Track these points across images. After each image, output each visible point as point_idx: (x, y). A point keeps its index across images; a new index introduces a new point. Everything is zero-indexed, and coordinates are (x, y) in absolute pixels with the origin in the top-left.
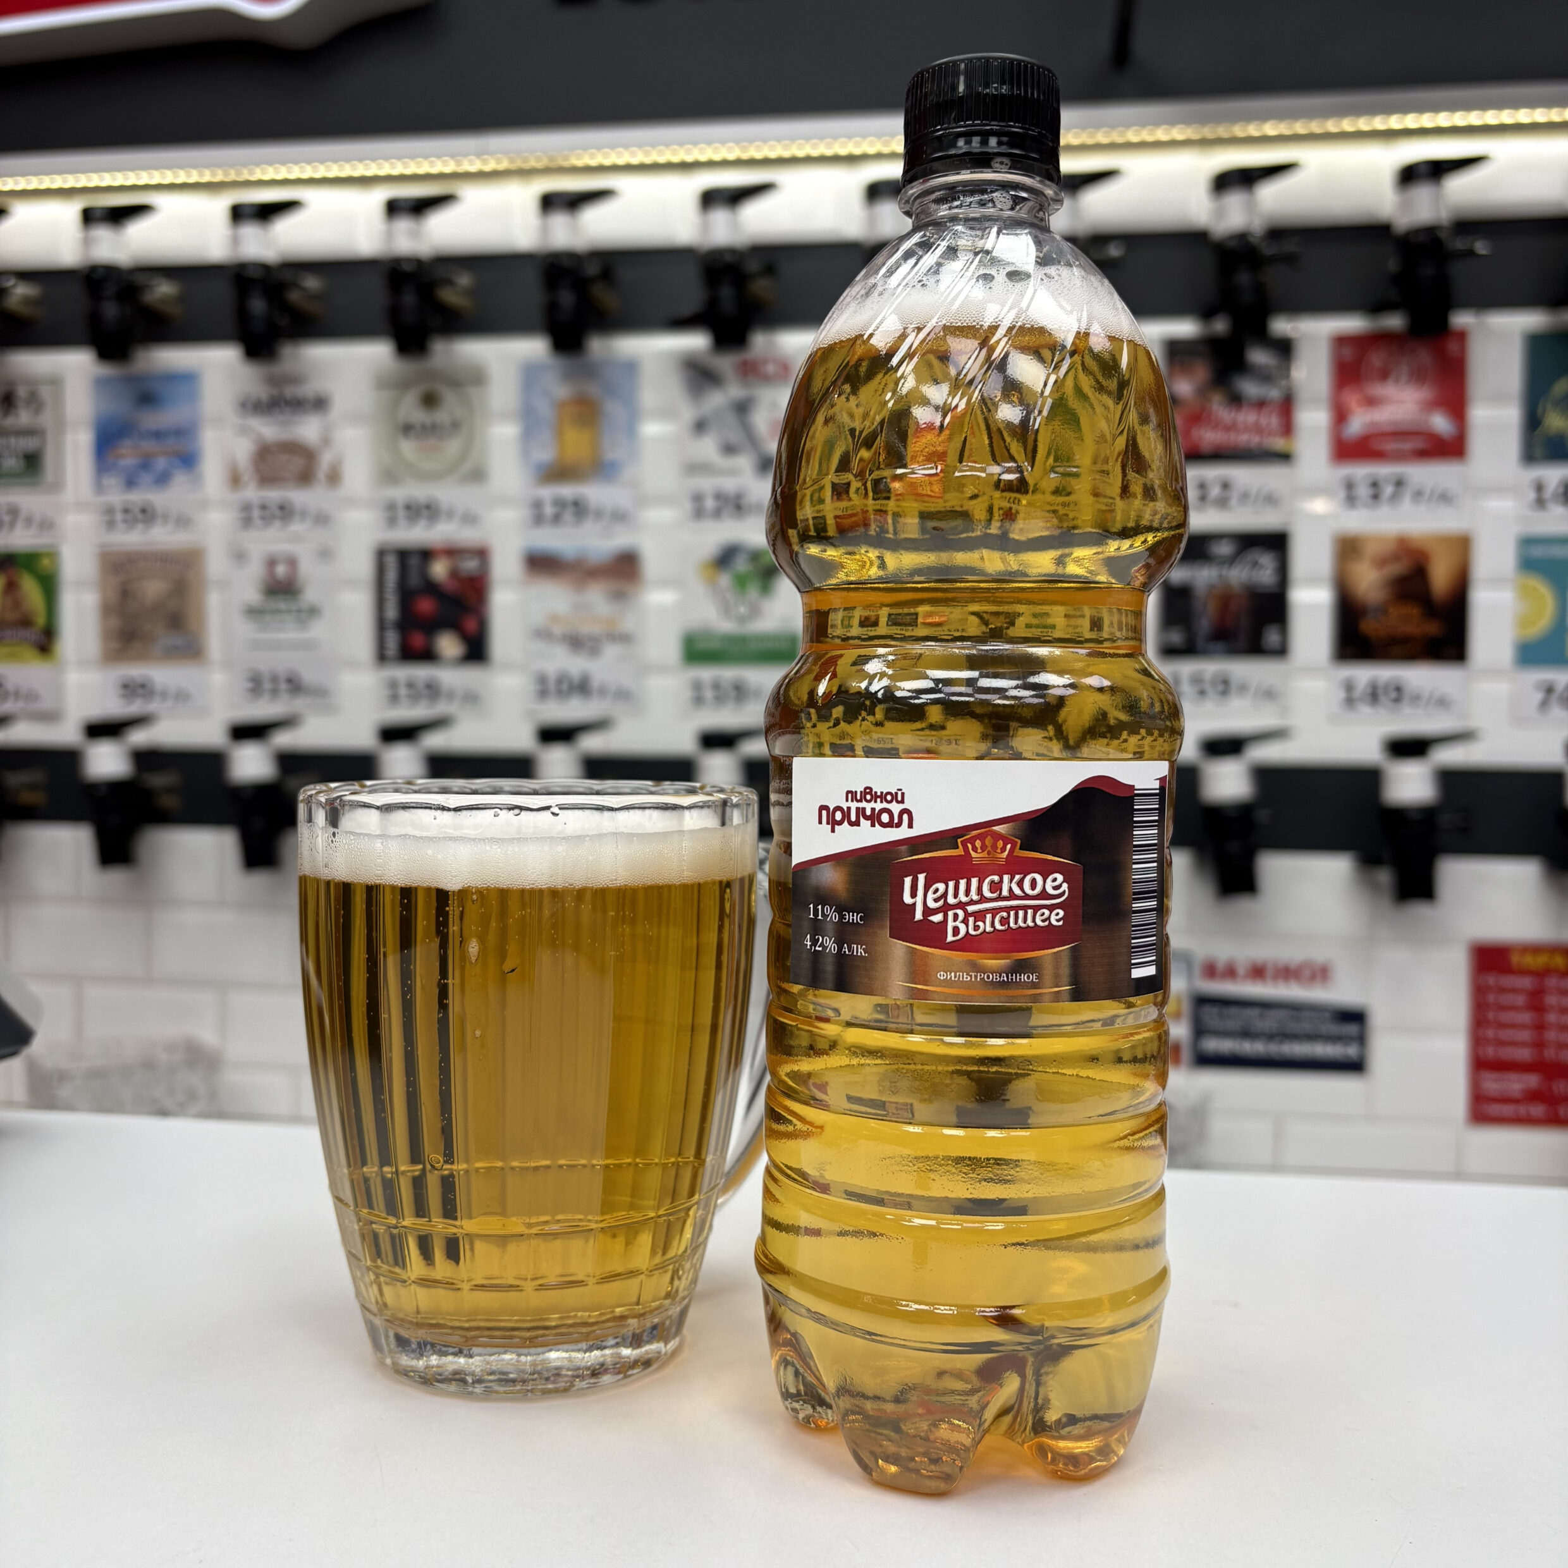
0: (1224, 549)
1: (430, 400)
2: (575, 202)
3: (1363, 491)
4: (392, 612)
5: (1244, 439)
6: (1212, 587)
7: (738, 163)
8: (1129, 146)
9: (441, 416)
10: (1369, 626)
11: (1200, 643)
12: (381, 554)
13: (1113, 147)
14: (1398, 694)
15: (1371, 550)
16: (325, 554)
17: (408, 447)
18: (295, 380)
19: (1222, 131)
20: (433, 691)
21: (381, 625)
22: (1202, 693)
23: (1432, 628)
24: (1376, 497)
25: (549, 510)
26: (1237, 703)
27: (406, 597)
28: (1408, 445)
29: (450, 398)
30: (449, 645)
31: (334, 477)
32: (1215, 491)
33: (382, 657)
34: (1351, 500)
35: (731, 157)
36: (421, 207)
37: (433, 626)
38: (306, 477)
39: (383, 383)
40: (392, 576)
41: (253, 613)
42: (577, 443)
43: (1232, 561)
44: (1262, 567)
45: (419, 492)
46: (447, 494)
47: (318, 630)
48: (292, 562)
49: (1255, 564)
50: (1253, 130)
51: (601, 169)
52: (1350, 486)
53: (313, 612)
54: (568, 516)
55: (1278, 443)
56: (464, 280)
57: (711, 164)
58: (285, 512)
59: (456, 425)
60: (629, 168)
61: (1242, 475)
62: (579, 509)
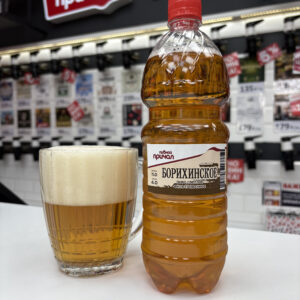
27: (128, 113)
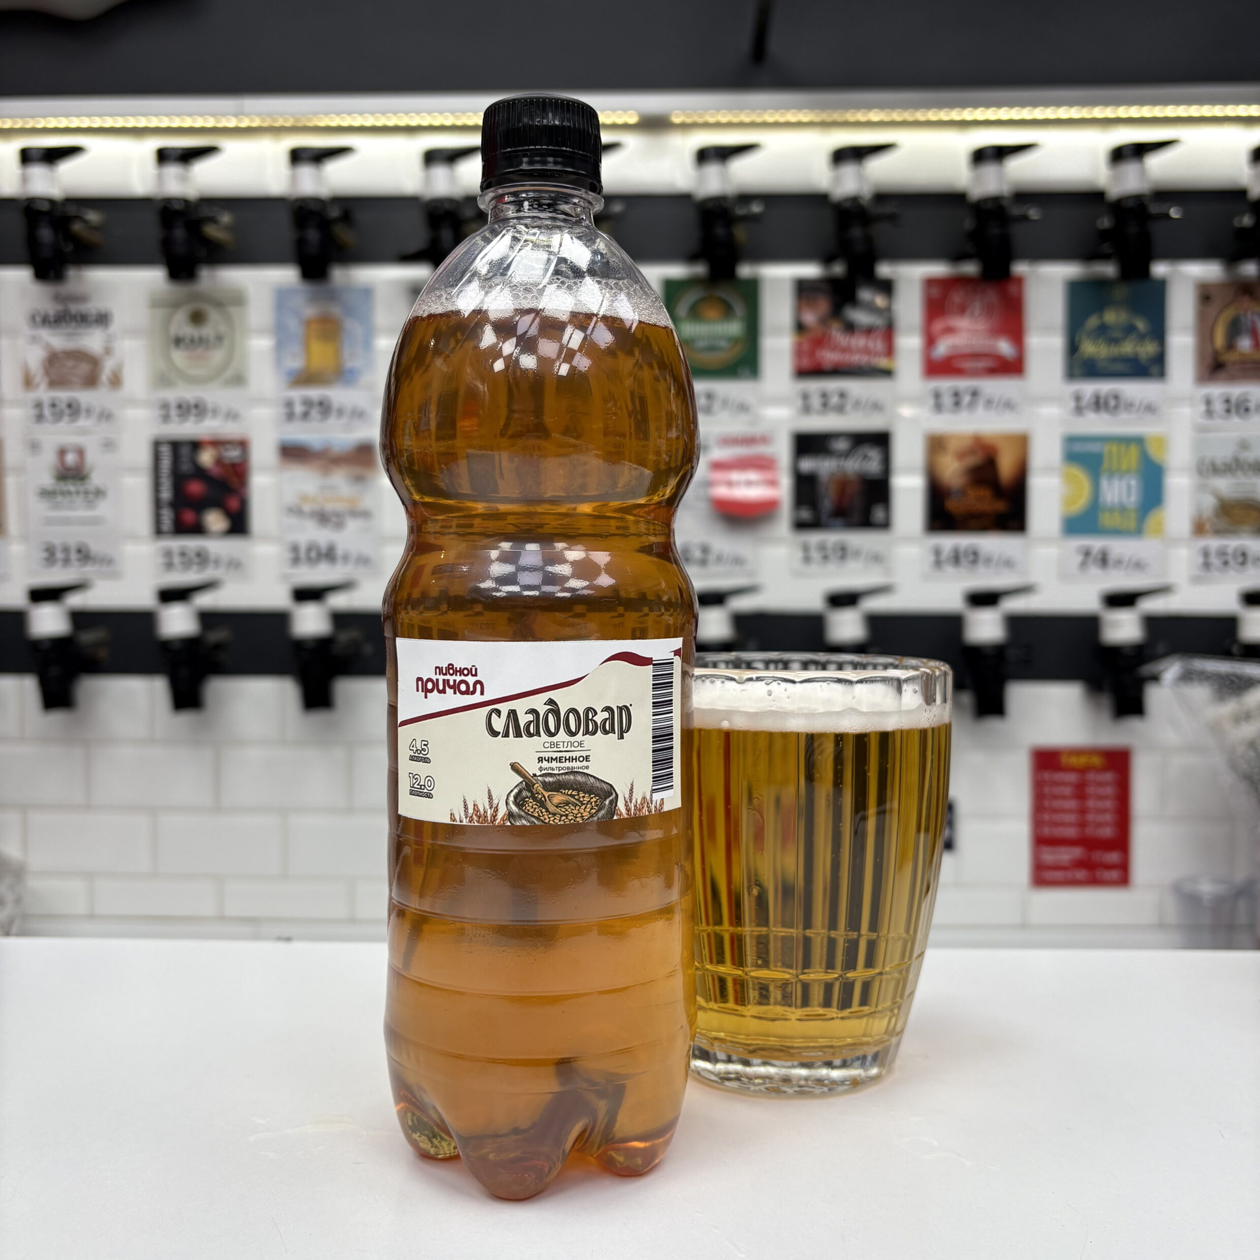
0: (841, 445)
1: (197, 318)
2: (320, 156)
3: (947, 400)
4: (166, 494)
5: (856, 359)
6: (833, 475)
7: (454, 129)
8: (765, 125)
9: (207, 331)
10: (952, 505)
11: (824, 518)
12: (157, 445)
13: (753, 125)
14: (974, 557)
15: (953, 446)
16: (109, 445)
17: (179, 357)
18: (81, 298)
19: (837, 116)
20: (202, 558)
21: (158, 504)
22: (826, 558)
23: (1000, 506)
24: (957, 404)
25: (299, 409)
26: (852, 565)
28: (981, 364)
29: (214, 315)
30: (215, 520)
31: (116, 381)
32: (835, 400)
33: (159, 532)
34: (938, 407)
35: (448, 123)
36: (188, 156)
37: (201, 505)
38: (91, 381)
39: (155, 304)
40: (166, 463)
41: (46, 494)
42: (321, 354)
43: (846, 455)
44: (870, 459)
45: (189, 394)
46: (213, 395)
47: (103, 508)
48: (81, 452)
49: (865, 457)
50: (861, 116)
51: (340, 130)
52: (937, 395)
53: (99, 493)
54: (315, 412)
55: (883, 362)
56: (226, 218)
57: (431, 129)
58: (74, 410)
59: (219, 338)
60: (362, 130)
61: (855, 387)
62: (325, 407)
